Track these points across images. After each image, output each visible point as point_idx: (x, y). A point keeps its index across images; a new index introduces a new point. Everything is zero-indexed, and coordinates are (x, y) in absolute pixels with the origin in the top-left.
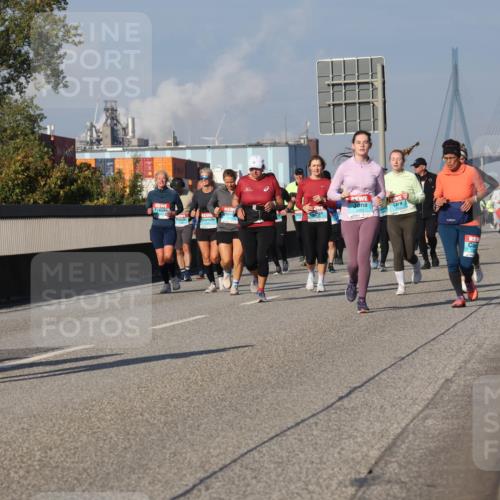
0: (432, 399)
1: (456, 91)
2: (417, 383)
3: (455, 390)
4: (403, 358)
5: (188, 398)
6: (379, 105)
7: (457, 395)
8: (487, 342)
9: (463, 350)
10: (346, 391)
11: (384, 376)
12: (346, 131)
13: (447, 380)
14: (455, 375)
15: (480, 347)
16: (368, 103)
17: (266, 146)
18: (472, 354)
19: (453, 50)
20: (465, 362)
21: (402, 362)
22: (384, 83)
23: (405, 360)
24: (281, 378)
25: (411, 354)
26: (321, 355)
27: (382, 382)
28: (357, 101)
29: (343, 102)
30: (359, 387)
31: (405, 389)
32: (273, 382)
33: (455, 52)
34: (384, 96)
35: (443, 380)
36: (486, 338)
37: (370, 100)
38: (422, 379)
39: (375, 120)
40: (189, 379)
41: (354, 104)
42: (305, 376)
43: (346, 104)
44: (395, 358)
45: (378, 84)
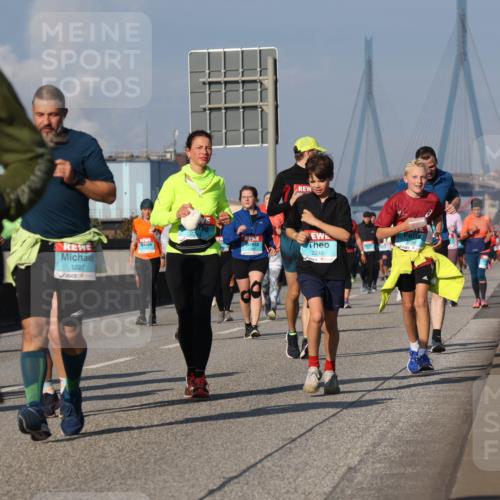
0: (331, 493)
1: (369, 93)
2: (312, 472)
3: (360, 483)
4: (294, 440)
5: (8, 492)
6: (269, 110)
7: (362, 489)
8: (402, 420)
9: (372, 430)
10: (218, 483)
11: (268, 463)
12: (226, 144)
13: (350, 469)
14: (360, 462)
15: (393, 425)
16: (255, 107)
17: (121, 162)
18: (383, 435)
19: (366, 39)
20: (375, 445)
21: (292, 445)
22: (276, 82)
23: (297, 443)
24: (133, 467)
25: (304, 434)
26: (187, 435)
27: (265, 470)
28: (240, 104)
29: (222, 105)
30: (236, 477)
31: (295, 481)
32: (123, 471)
33: (369, 44)
34: (276, 99)
35: (344, 469)
36: (401, 415)
37: (258, 103)
38: (318, 467)
39: (264, 130)
40: (11, 466)
41: (237, 108)
42: (166, 463)
43: (226, 109)
44: (283, 439)
45: (268, 82)
